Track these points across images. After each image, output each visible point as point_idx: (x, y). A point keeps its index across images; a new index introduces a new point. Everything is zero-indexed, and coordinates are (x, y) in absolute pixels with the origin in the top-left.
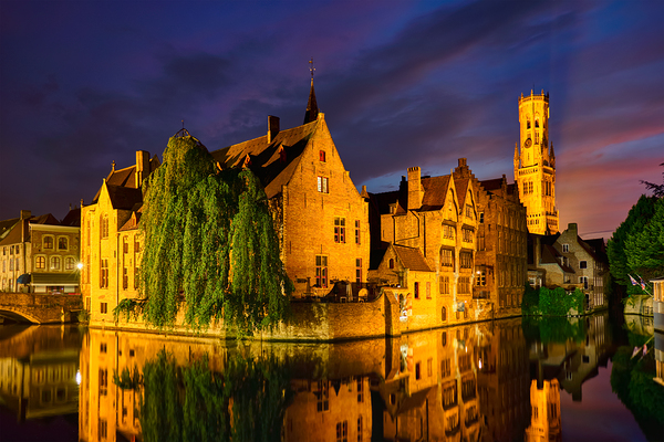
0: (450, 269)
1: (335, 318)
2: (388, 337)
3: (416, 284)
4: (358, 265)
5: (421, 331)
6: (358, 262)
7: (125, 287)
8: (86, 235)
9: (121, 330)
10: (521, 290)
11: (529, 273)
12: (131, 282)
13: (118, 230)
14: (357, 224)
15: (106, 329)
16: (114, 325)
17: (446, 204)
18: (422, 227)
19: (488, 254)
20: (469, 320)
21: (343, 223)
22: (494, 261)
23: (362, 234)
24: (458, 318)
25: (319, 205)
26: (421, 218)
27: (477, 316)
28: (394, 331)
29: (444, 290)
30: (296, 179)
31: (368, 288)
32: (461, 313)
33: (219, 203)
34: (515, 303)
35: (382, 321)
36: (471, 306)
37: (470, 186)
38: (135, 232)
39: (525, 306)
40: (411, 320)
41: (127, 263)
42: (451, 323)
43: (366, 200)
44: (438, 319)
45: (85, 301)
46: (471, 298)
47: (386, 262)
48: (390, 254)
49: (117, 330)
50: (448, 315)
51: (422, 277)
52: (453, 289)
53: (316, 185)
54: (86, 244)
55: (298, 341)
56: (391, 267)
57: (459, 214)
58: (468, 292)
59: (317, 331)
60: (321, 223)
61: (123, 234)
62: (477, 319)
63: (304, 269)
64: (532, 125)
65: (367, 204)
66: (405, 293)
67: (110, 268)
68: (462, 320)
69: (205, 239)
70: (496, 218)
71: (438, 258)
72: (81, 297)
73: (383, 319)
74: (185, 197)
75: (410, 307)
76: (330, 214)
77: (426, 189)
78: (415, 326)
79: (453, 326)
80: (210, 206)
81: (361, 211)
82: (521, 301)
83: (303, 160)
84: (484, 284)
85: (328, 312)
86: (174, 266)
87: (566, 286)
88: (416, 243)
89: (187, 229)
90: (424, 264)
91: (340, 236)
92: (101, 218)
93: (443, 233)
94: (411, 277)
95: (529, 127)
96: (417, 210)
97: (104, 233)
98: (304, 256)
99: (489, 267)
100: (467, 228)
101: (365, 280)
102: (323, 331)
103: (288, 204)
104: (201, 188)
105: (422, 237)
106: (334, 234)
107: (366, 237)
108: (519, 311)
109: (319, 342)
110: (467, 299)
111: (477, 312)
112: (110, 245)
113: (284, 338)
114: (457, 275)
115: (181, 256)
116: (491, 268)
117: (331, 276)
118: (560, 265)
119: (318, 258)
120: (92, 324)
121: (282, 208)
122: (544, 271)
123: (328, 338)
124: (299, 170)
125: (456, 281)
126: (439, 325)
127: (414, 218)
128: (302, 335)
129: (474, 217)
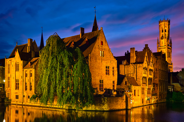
0: (145, 85)
1: (110, 103)
2: (127, 109)
3: (135, 90)
4: (113, 83)
5: (136, 107)
6: (114, 82)
7: (26, 89)
8: (7, 69)
9: (24, 105)
10: (166, 92)
11: (169, 86)
12: (28, 88)
13: (23, 68)
14: (113, 68)
15: (18, 105)
16: (21, 103)
17: (144, 61)
18: (135, 70)
19: (156, 79)
20: (150, 103)
21: (109, 68)
22: (158, 82)
23: (115, 72)
24: (147, 103)
25: (101, 61)
26: (135, 66)
27: (153, 102)
28: (129, 108)
29: (143, 93)
30: (93, 52)
31: (116, 92)
32: (148, 101)
33: (69, 61)
34: (164, 97)
35: (124, 104)
36: (151, 99)
37: (152, 55)
38: (30, 69)
39: (167, 98)
40: (133, 103)
41: (27, 80)
42: (145, 104)
43: (116, 60)
44: (141, 103)
45: (7, 94)
46: (151, 95)
47: (124, 82)
48: (126, 79)
49: (22, 105)
50: (144, 102)
51: (137, 88)
52: (146, 92)
53: (100, 54)
54: (7, 73)
55: (96, 111)
56: (126, 84)
57: (148, 65)
58: (150, 93)
59: (103, 107)
60: (101, 68)
61: (25, 70)
62: (153, 103)
63: (96, 84)
64: (164, 31)
65: (116, 61)
66: (131, 94)
67: (19, 82)
68: (148, 104)
69: (64, 73)
70: (159, 67)
71: (141, 81)
72: (5, 92)
73: (125, 103)
74: (57, 58)
75: (133, 99)
76: (104, 64)
77: (136, 56)
78: (134, 106)
79: (146, 105)
80: (66, 61)
81: (115, 63)
82: (166, 96)
83: (95, 45)
84: (154, 90)
85: (107, 101)
86: (53, 83)
87: (182, 91)
88: (133, 75)
89: (58, 70)
90: (136, 83)
91: (107, 73)
92: (16, 63)
93: (143, 72)
94: (133, 88)
95: (163, 32)
96: (134, 63)
97: (17, 69)
98: (96, 80)
99: (156, 84)
100: (151, 70)
101: (116, 89)
102: (105, 107)
103: (90, 61)
104: (62, 54)
105: (135, 73)
106: (105, 72)
107: (116, 73)
108: (165, 100)
109: (104, 111)
110: (150, 96)
111: (153, 101)
112: (19, 74)
113: (91, 109)
114: (147, 87)
115: (56, 79)
116: (157, 84)
117: (104, 88)
118: (179, 83)
119: (100, 80)
120: (12, 103)
121: (88, 62)
122: (174, 86)
123: (107, 110)
124: (94, 48)
125: (147, 89)
126: (141, 105)
127: (132, 66)
128: (97, 109)
129: (153, 66)
